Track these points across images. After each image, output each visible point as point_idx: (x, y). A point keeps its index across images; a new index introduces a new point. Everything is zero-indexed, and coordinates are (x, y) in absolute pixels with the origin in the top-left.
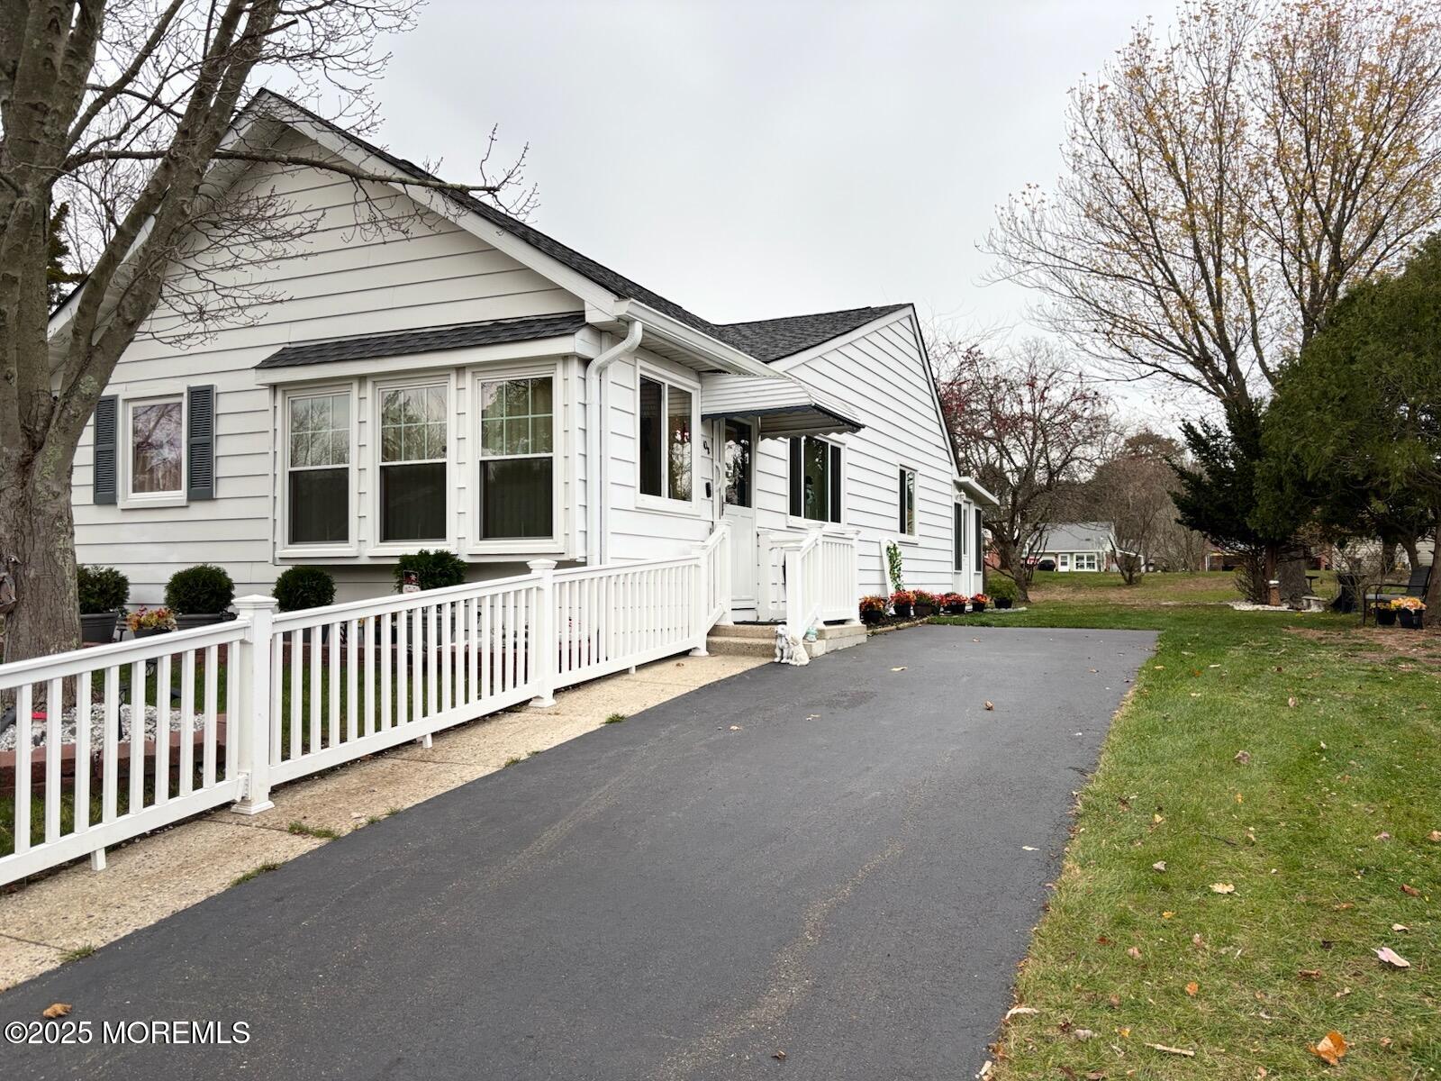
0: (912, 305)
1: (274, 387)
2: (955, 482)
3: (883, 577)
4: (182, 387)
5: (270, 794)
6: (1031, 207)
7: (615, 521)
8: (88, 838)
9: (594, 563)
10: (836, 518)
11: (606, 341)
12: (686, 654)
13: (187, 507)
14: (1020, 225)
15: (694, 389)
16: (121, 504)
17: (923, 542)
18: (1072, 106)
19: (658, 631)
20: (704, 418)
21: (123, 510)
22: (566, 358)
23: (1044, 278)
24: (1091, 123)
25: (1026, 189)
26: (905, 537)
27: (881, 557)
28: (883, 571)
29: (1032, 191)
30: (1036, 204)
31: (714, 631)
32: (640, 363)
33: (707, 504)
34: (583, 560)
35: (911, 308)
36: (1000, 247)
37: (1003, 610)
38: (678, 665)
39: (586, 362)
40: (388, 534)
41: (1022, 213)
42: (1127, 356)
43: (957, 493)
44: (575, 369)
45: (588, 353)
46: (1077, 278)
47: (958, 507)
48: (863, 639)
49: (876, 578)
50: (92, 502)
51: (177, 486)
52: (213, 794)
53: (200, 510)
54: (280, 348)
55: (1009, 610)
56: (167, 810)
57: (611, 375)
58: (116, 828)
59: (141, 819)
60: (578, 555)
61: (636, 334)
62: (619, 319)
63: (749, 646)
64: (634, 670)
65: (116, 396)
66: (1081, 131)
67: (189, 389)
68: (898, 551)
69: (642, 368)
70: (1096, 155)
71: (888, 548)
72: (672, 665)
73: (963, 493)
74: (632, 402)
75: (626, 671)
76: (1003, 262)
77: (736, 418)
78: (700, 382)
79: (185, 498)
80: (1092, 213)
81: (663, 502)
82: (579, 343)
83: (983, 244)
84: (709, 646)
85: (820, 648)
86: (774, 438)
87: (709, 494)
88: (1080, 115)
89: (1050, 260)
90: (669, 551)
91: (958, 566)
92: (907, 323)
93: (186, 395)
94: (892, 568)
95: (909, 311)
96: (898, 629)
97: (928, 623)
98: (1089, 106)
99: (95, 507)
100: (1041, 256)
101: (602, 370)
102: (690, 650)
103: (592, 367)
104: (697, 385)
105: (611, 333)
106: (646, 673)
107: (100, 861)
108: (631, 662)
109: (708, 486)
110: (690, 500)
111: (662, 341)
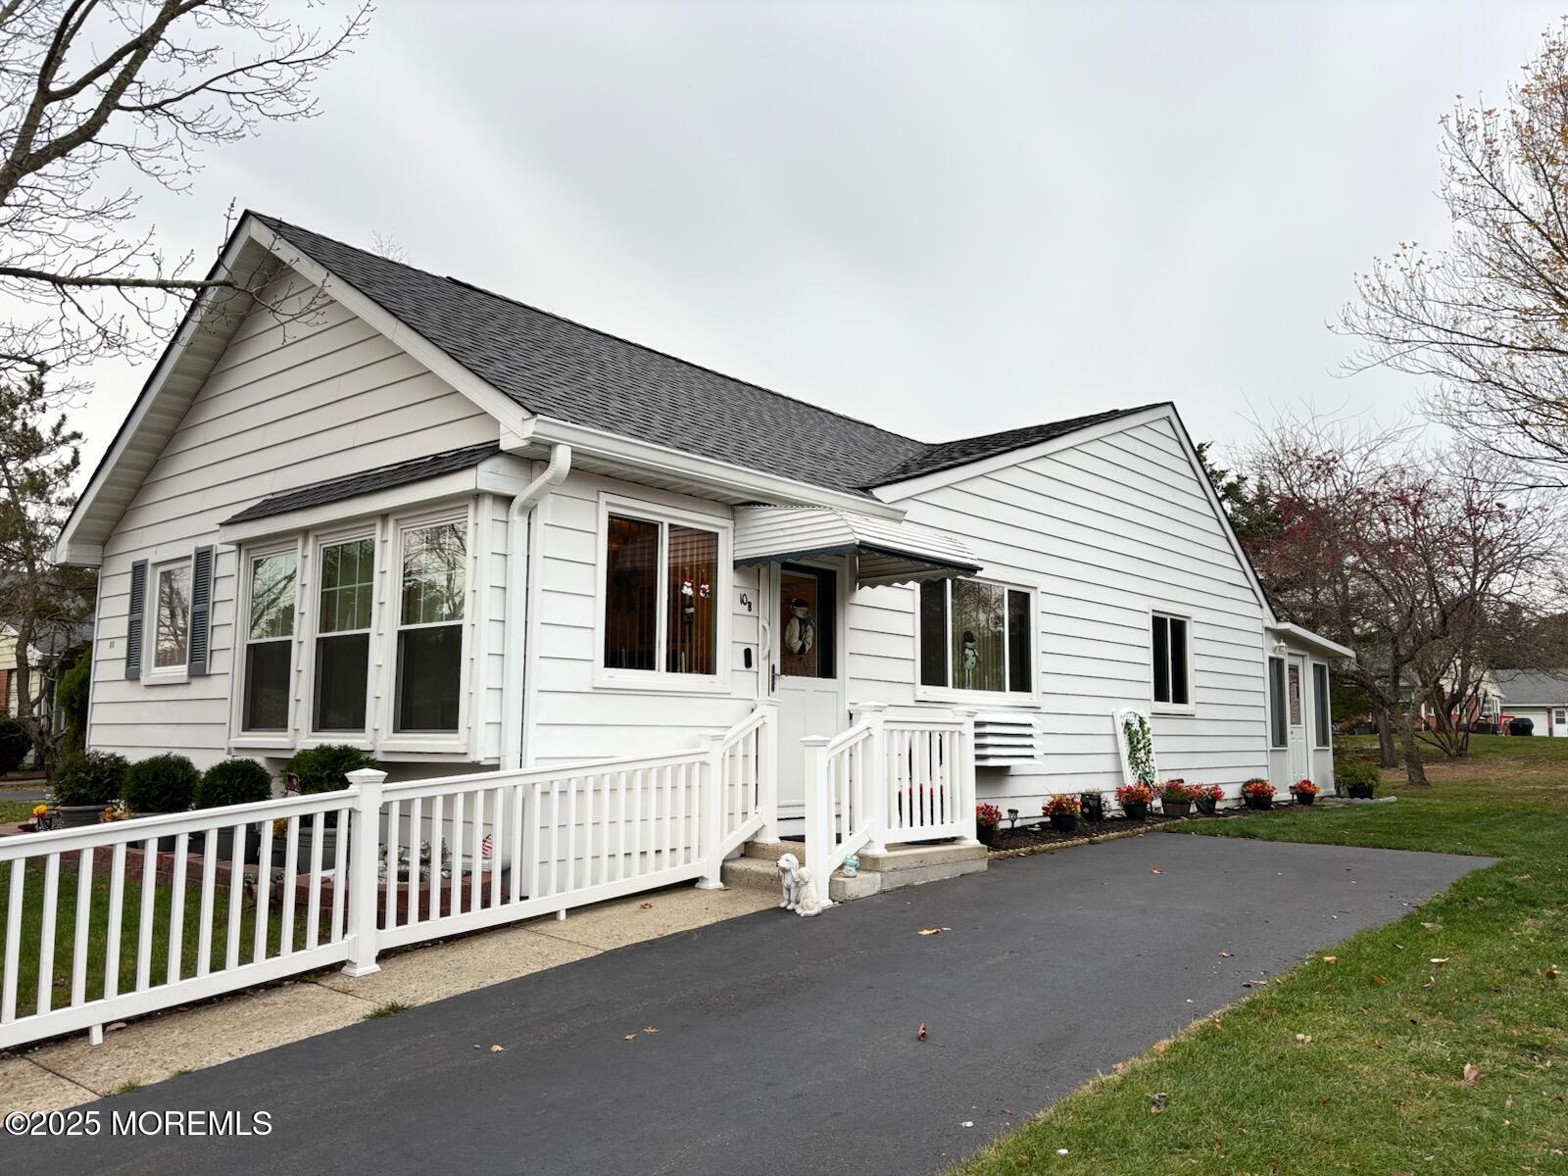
0: (1171, 403)
1: (240, 544)
2: (1267, 629)
3: (1119, 764)
4: (188, 548)
6: (1408, 273)
7: (541, 709)
9: (510, 767)
10: (1022, 682)
11: (536, 468)
13: (188, 684)
14: (1392, 295)
15: (723, 528)
16: (144, 680)
17: (1201, 712)
18: (1447, 138)
20: (738, 565)
21: (146, 686)
22: (477, 496)
23: (1442, 360)
24: (1477, 157)
25: (1400, 251)
26: (1169, 707)
27: (1115, 735)
28: (1117, 754)
29: (1408, 252)
30: (1414, 267)
32: (604, 497)
33: (748, 677)
34: (495, 762)
35: (1170, 407)
36: (1362, 325)
37: (1358, 800)
38: (643, 907)
39: (508, 500)
40: (320, 722)
41: (1396, 280)
42: (1557, 454)
43: (1276, 644)
44: (487, 508)
45: (508, 490)
46: (1489, 355)
47: (1276, 664)
48: (983, 866)
49: (1108, 764)
50: (123, 677)
51: (185, 663)
53: (199, 688)
54: (261, 500)
55: (1367, 800)
60: (479, 756)
61: (562, 459)
62: (533, 443)
64: (562, 916)
65: (147, 560)
66: (1463, 168)
67: (197, 549)
68: (1146, 727)
69: (608, 503)
70: (1492, 198)
71: (1128, 725)
73: (1283, 644)
74: (597, 550)
75: (552, 916)
76: (1379, 347)
77: (790, 560)
78: (734, 519)
79: (186, 673)
80: (1499, 272)
81: (659, 677)
82: (487, 476)
83: (1339, 324)
84: (724, 874)
85: (865, 885)
86: (888, 584)
87: (748, 664)
88: (1458, 148)
89: (1443, 337)
90: (670, 743)
91: (1280, 738)
92: (1164, 427)
93: (193, 557)
94: (1134, 750)
95: (1168, 411)
96: (1091, 842)
97: (1166, 830)
98: (1470, 136)
99: (127, 683)
100: (1433, 334)
101: (529, 511)
102: (693, 881)
103: (516, 503)
104: (729, 524)
105: (533, 458)
108: (559, 903)
109: (748, 653)
110: (715, 673)
111: (628, 470)
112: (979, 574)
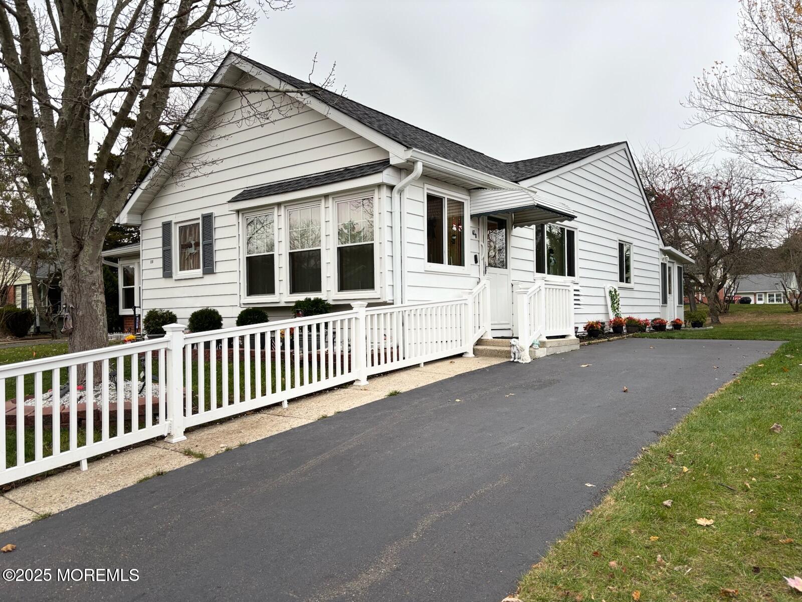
0: (626, 142)
1: (238, 211)
2: (661, 250)
3: (607, 309)
4: (198, 215)
5: (184, 432)
6: (718, 76)
7: (409, 279)
8: (76, 453)
9: (398, 303)
10: (571, 273)
11: (403, 174)
12: (460, 355)
13: (202, 278)
14: (711, 88)
15: (466, 200)
16: (175, 277)
17: (636, 287)
18: (742, 10)
19: (444, 342)
20: (472, 217)
21: (175, 280)
22: (379, 186)
23: (730, 120)
24: (756, 19)
25: (715, 65)
26: (624, 284)
27: (605, 297)
28: (606, 305)
29: (719, 66)
30: (721, 73)
31: (479, 342)
32: (426, 186)
33: (476, 267)
34: (392, 302)
35: (625, 144)
36: (697, 103)
37: (697, 328)
38: (451, 362)
39: (391, 187)
40: (294, 289)
41: (712, 80)
42: (786, 165)
43: (663, 256)
44: (385, 192)
45: (392, 183)
46: (753, 118)
47: (664, 265)
48: (578, 347)
49: (602, 310)
50: (161, 277)
51: (199, 268)
52: (151, 431)
53: (209, 279)
54: (242, 190)
55: (700, 328)
56: (123, 439)
57: (406, 194)
58: (93, 448)
59: (108, 444)
60: (388, 299)
61: (419, 169)
62: (408, 161)
63: (499, 351)
64: (422, 365)
65: (171, 221)
66: (749, 25)
67: (202, 215)
68: (617, 293)
69: (428, 189)
70: (761, 39)
71: (610, 292)
72: (448, 362)
73: (667, 256)
74: (422, 209)
75: (418, 366)
76: (701, 112)
77: (491, 215)
78: (470, 196)
79: (202, 272)
80: (761, 77)
81: (445, 267)
82: (386, 176)
83: (686, 102)
84: (475, 351)
85: (541, 353)
87: (476, 261)
88: (748, 15)
89: (733, 108)
90: (450, 295)
91: (665, 301)
92: (622, 153)
93: (201, 218)
94: (613, 304)
95: (624, 146)
96: (608, 341)
97: (633, 337)
98: (754, 8)
99: (164, 279)
100: (728, 107)
101: (401, 192)
102: (463, 354)
103: (395, 190)
104: (468, 198)
105: (405, 169)
106: (430, 367)
107: (84, 466)
108: (421, 360)
109: (476, 256)
110: (463, 265)
111: (438, 173)
112: (575, 219)
